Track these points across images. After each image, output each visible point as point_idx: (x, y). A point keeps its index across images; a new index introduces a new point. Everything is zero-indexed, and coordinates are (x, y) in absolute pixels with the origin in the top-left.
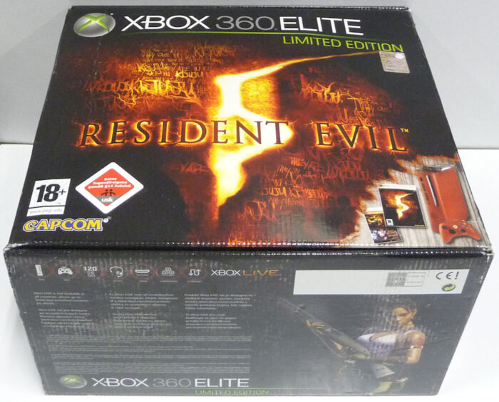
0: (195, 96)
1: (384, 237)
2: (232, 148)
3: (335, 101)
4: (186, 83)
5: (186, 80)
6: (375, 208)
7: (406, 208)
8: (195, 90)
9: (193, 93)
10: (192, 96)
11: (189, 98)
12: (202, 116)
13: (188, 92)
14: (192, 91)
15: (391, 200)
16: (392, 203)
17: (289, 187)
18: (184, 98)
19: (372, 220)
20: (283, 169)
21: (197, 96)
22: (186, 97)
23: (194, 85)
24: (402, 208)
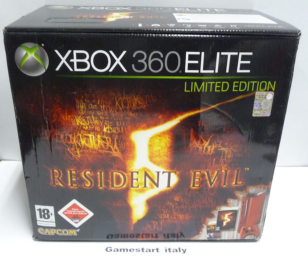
0: (118, 151)
1: (212, 236)
2: (142, 191)
3: (209, 153)
4: (112, 139)
5: (111, 135)
6: (213, 222)
7: (229, 220)
8: (118, 146)
9: (117, 148)
10: (116, 150)
11: (114, 152)
12: (123, 168)
13: (113, 147)
14: (115, 146)
15: (223, 217)
16: (223, 218)
17: (171, 214)
18: (111, 152)
19: (209, 228)
20: (169, 203)
21: (120, 151)
22: (112, 151)
23: (117, 141)
24: (227, 220)
